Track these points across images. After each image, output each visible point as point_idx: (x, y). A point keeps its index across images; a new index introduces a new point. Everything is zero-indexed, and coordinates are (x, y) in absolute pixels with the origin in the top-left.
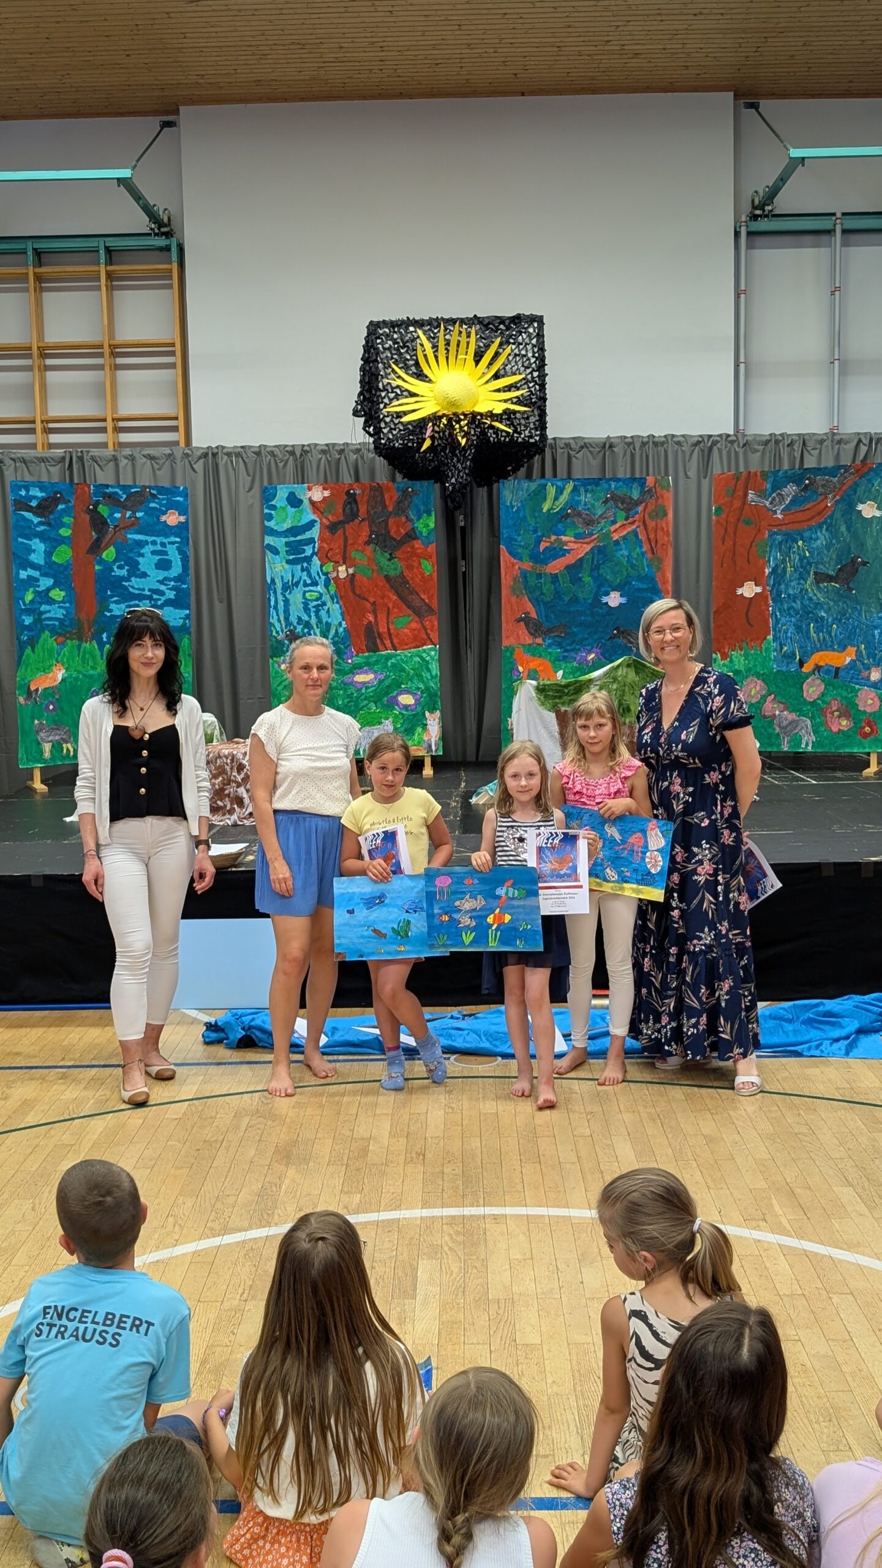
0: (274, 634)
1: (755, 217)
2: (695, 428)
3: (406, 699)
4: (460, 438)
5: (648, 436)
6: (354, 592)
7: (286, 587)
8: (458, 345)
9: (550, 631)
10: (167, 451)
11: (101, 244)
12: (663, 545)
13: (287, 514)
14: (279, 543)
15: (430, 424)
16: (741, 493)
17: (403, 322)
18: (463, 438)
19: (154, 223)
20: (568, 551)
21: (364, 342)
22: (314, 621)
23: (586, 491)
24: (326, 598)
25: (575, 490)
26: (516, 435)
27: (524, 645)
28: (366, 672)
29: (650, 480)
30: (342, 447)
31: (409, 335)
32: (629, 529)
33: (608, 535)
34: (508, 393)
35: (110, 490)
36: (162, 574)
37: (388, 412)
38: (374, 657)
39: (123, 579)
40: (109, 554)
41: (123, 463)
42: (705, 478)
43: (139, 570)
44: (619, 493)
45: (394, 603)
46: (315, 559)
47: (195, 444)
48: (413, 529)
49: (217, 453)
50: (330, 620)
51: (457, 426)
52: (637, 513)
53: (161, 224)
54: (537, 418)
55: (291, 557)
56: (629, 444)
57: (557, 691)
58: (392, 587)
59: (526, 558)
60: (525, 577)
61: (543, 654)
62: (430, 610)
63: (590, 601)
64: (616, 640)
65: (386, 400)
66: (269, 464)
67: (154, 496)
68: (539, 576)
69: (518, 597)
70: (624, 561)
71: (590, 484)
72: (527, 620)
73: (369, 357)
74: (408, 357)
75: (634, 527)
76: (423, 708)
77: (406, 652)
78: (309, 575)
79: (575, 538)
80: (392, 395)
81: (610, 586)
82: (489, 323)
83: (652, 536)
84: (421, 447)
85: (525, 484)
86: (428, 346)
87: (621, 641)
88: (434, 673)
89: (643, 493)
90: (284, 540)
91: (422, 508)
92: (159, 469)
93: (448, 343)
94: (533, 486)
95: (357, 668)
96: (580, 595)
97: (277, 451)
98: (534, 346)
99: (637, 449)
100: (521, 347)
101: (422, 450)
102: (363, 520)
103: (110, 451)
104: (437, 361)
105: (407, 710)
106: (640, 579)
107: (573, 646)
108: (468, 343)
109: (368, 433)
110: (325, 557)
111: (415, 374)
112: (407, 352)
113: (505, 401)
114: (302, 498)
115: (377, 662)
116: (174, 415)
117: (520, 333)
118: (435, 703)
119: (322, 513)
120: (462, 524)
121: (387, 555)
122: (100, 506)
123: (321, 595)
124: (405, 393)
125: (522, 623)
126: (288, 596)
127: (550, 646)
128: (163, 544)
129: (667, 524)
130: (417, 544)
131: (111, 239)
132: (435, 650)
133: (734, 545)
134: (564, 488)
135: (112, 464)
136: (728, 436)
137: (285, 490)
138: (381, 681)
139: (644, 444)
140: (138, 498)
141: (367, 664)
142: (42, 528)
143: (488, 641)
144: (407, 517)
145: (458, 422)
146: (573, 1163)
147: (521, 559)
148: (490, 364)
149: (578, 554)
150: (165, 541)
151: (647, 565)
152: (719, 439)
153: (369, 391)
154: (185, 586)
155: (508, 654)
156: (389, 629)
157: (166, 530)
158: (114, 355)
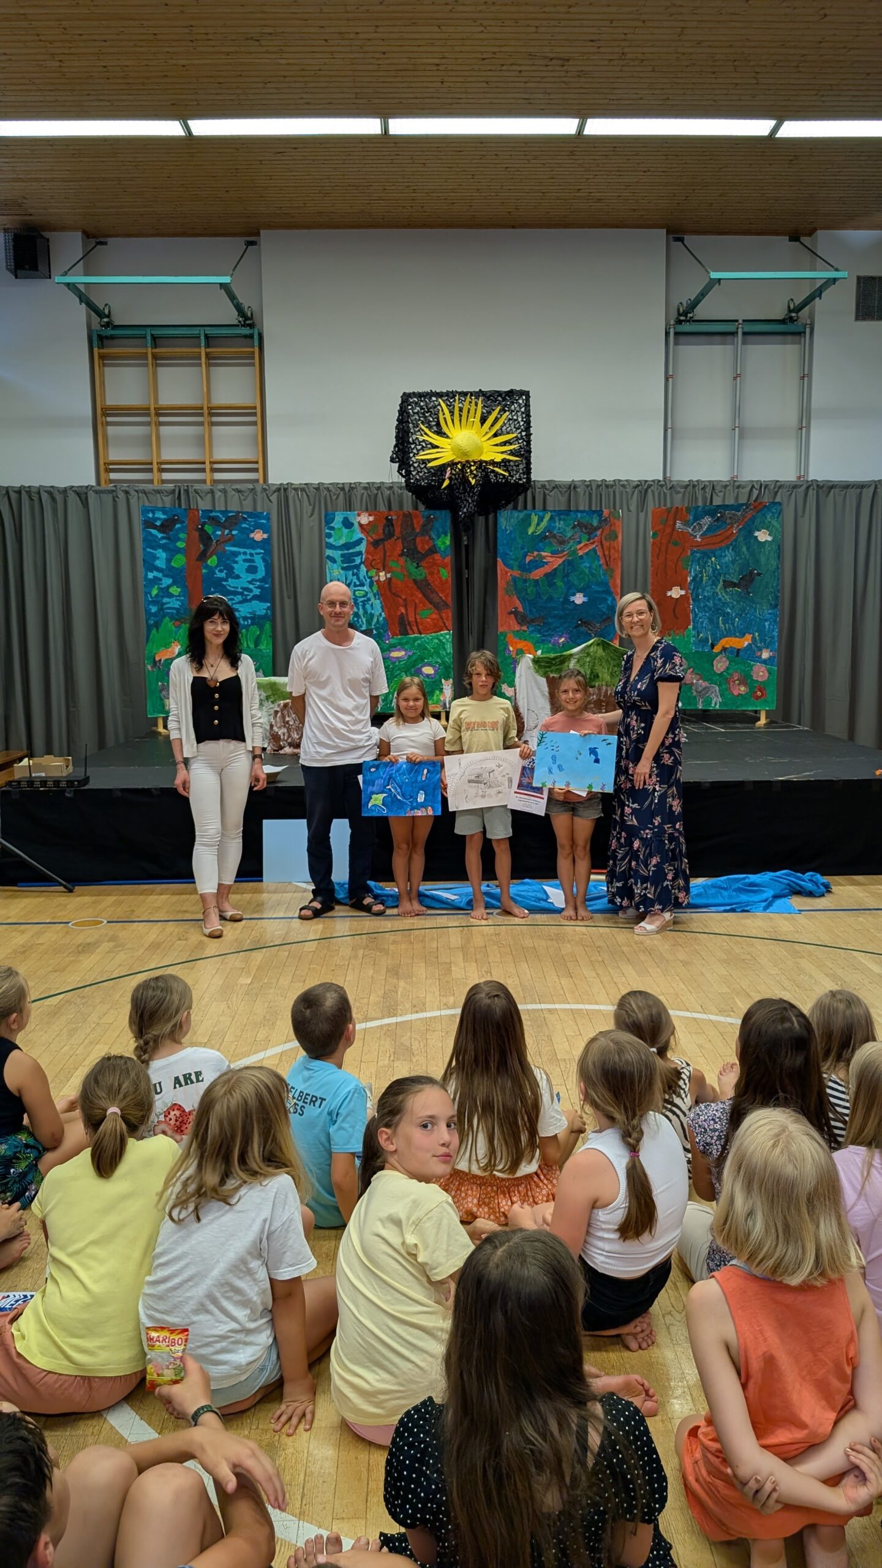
1: (679, 322)
2: (635, 476)
3: (428, 670)
4: (470, 479)
5: (602, 481)
6: (390, 590)
8: (469, 412)
9: (533, 621)
10: (251, 486)
11: (202, 332)
12: (615, 560)
13: (342, 534)
14: (336, 554)
15: (449, 468)
16: (671, 523)
17: (427, 394)
18: (473, 479)
19: (242, 317)
20: (546, 563)
21: (399, 408)
22: (361, 612)
23: (560, 520)
24: (370, 595)
25: (552, 518)
26: (510, 477)
27: (513, 632)
28: (399, 650)
29: (606, 512)
30: (379, 485)
31: (432, 403)
32: (591, 548)
33: (575, 552)
34: (504, 447)
35: (214, 514)
36: (250, 577)
37: (417, 459)
38: (404, 639)
39: (222, 579)
40: (212, 561)
41: (218, 494)
42: (642, 512)
43: (234, 573)
44: (583, 521)
45: (420, 600)
46: (362, 566)
47: (270, 482)
48: (434, 545)
49: (287, 488)
50: (371, 611)
51: (468, 470)
52: (596, 536)
53: (247, 318)
54: (525, 465)
55: (345, 565)
56: (587, 486)
57: (547, 662)
58: (418, 588)
59: (516, 567)
60: (515, 582)
61: (527, 637)
62: (446, 605)
63: (561, 600)
64: (580, 627)
65: (415, 451)
66: (326, 497)
67: (245, 519)
68: (525, 581)
69: (509, 596)
70: (587, 571)
71: (562, 514)
72: (516, 613)
73: (402, 419)
74: (431, 419)
75: (594, 546)
76: (440, 677)
77: (428, 636)
78: (358, 578)
79: (552, 553)
80: (419, 447)
81: (576, 589)
82: (490, 396)
83: (607, 553)
84: (442, 485)
85: (516, 514)
86: (446, 411)
88: (448, 651)
89: (600, 522)
90: (340, 552)
92: (245, 500)
93: (461, 410)
94: (522, 515)
95: (393, 647)
96: (555, 596)
97: (331, 487)
98: (523, 413)
99: (594, 489)
100: (514, 413)
101: (443, 487)
102: (398, 538)
103: (208, 486)
104: (453, 423)
106: (598, 584)
107: (549, 633)
108: (476, 410)
109: (401, 474)
110: (370, 566)
111: (436, 431)
112: (430, 416)
113: (502, 453)
114: (354, 522)
115: (407, 643)
116: (255, 460)
117: (513, 403)
118: (448, 673)
119: (368, 533)
120: (466, 543)
121: (415, 565)
122: (206, 525)
123: (367, 593)
124: (429, 446)
125: (512, 615)
127: (532, 632)
128: (251, 555)
129: (618, 543)
130: (437, 556)
131: (209, 328)
132: (449, 634)
133: (666, 560)
134: (544, 517)
135: (209, 495)
136: (659, 481)
137: (340, 515)
138: (410, 657)
139: (598, 486)
140: (233, 521)
141: (400, 644)
142: (164, 541)
143: (484, 628)
144: (430, 537)
145: (469, 468)
147: (512, 568)
148: (492, 425)
149: (554, 565)
150: (253, 552)
151: (604, 574)
152: (652, 483)
153: (402, 444)
154: (266, 586)
155: (502, 638)
156: (416, 619)
157: (254, 544)
158: (211, 415)
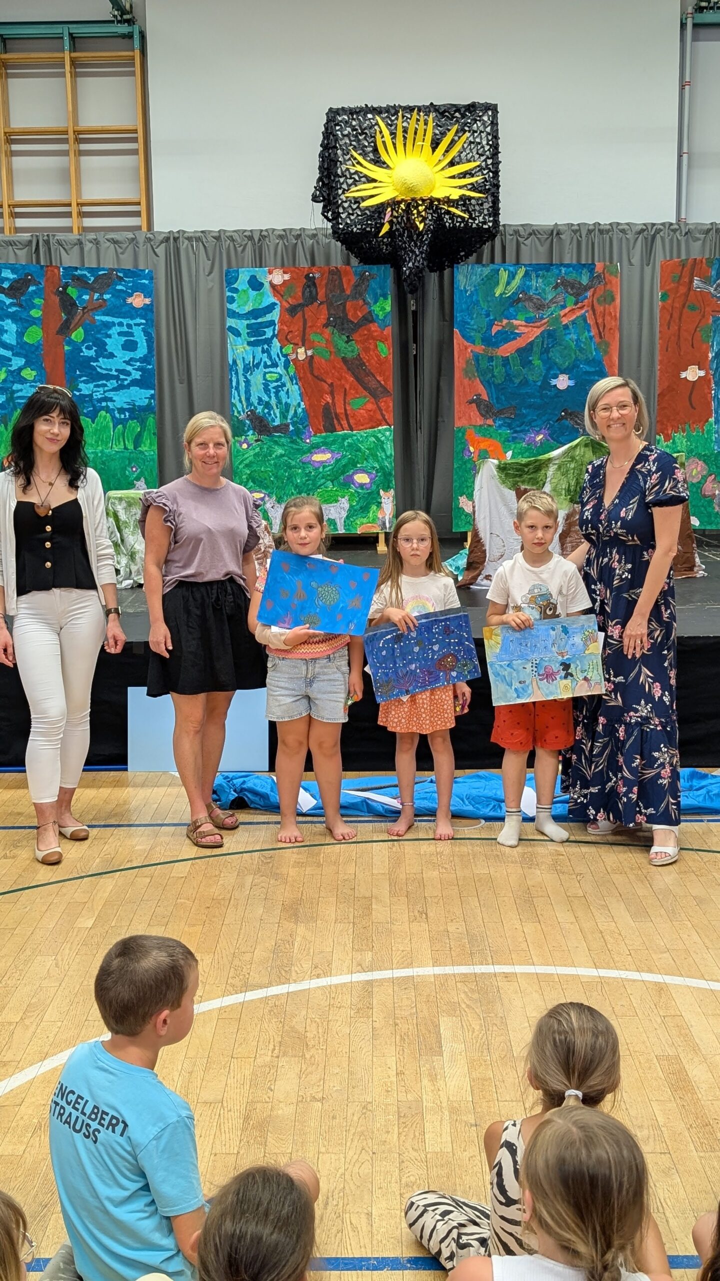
0: (236, 414)
1: (700, 9)
2: (640, 218)
3: (362, 478)
4: (418, 223)
5: (594, 224)
6: (312, 374)
7: (247, 369)
8: (416, 133)
9: (500, 412)
10: (130, 235)
11: (65, 31)
12: (611, 329)
13: (248, 297)
14: (241, 325)
15: (389, 209)
16: (686, 280)
17: (361, 109)
18: (420, 222)
19: (117, 10)
20: (519, 335)
21: (323, 129)
22: (273, 401)
23: (537, 276)
24: (286, 379)
25: (527, 274)
26: (470, 221)
27: (475, 427)
28: (323, 452)
29: (599, 267)
30: (299, 232)
31: (367, 122)
32: (578, 314)
33: (557, 319)
34: (462, 180)
35: (79, 272)
36: (128, 355)
37: (347, 197)
38: (331, 437)
39: (91, 359)
40: (78, 335)
41: (88, 246)
42: (648, 265)
43: (106, 350)
44: (568, 278)
45: (351, 385)
46: (275, 340)
47: (156, 228)
48: (370, 312)
49: (178, 238)
50: (289, 401)
51: (415, 212)
52: (586, 298)
53: (123, 12)
54: (491, 205)
55: (252, 339)
56: (575, 232)
57: (518, 470)
58: (349, 369)
59: (478, 341)
60: (477, 360)
61: (494, 435)
62: (386, 391)
63: (539, 384)
64: (564, 421)
65: (345, 186)
66: (228, 249)
67: (121, 279)
68: (491, 359)
69: (470, 379)
70: (573, 345)
71: (541, 270)
72: (478, 402)
73: (328, 144)
74: (366, 144)
75: (583, 311)
76: (378, 487)
77: (362, 433)
78: (270, 357)
79: (526, 322)
80: (350, 181)
81: (559, 369)
82: (445, 111)
83: (600, 321)
84: (380, 231)
85: (478, 269)
86: (386, 132)
87: (568, 422)
88: (388, 453)
89: (592, 279)
90: (246, 322)
91: (379, 291)
92: (122, 253)
93: (405, 131)
94: (487, 271)
95: (315, 448)
96: (530, 378)
97: (236, 236)
98: (488, 134)
99: (584, 236)
100: (476, 134)
101: (381, 234)
102: (322, 303)
103: (74, 236)
104: (395, 148)
105: (362, 489)
106: (588, 362)
107: (522, 427)
108: (425, 130)
109: (326, 217)
110: (285, 340)
111: (373, 160)
112: (365, 139)
113: (461, 187)
114: (264, 281)
115: (334, 442)
116: (137, 200)
117: (476, 121)
118: (390, 482)
119: (282, 296)
120: (413, 308)
121: (345, 338)
122: (70, 288)
123: (281, 376)
124: (363, 179)
125: (474, 405)
126: (249, 377)
127: (500, 427)
128: (129, 326)
129: (615, 308)
130: (373, 327)
131: (75, 26)
132: (390, 430)
133: (679, 329)
134: (516, 273)
135: (77, 248)
136: (671, 224)
137: (246, 273)
138: (338, 461)
139: (590, 232)
140: (105, 281)
141: (325, 444)
142: (14, 309)
143: (437, 422)
144: (364, 301)
145: (416, 208)
146: (572, 923)
147: (473, 342)
148: (447, 151)
149: (529, 338)
150: (132, 322)
151: (595, 349)
152: (662, 227)
153: (329, 177)
154: (150, 367)
155: (460, 435)
156: (345, 410)
157: (133, 312)
158: (79, 141)
